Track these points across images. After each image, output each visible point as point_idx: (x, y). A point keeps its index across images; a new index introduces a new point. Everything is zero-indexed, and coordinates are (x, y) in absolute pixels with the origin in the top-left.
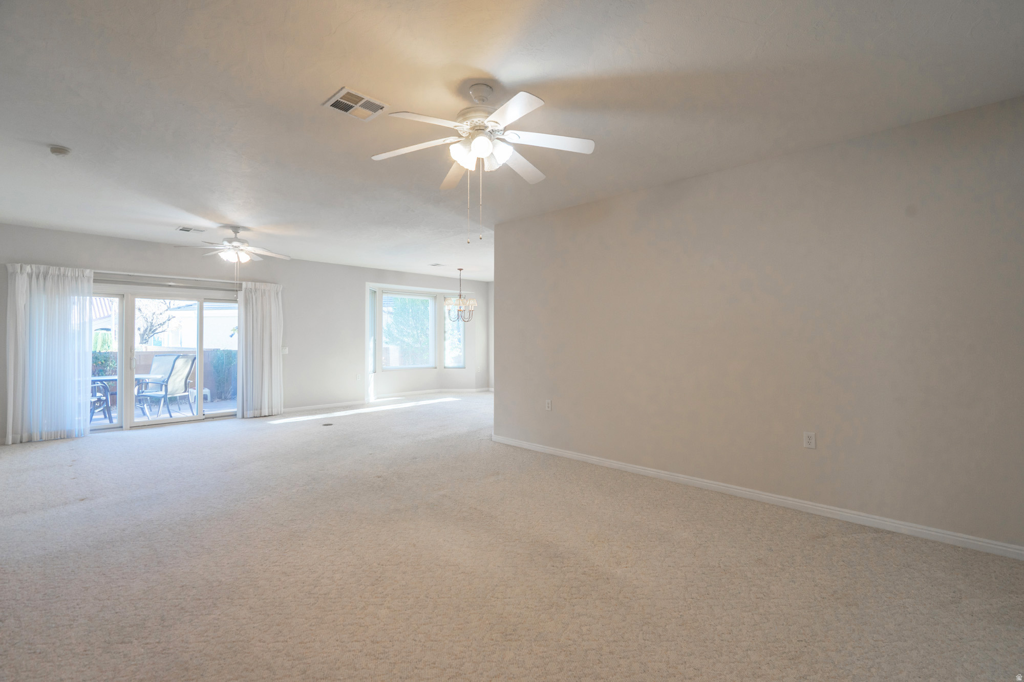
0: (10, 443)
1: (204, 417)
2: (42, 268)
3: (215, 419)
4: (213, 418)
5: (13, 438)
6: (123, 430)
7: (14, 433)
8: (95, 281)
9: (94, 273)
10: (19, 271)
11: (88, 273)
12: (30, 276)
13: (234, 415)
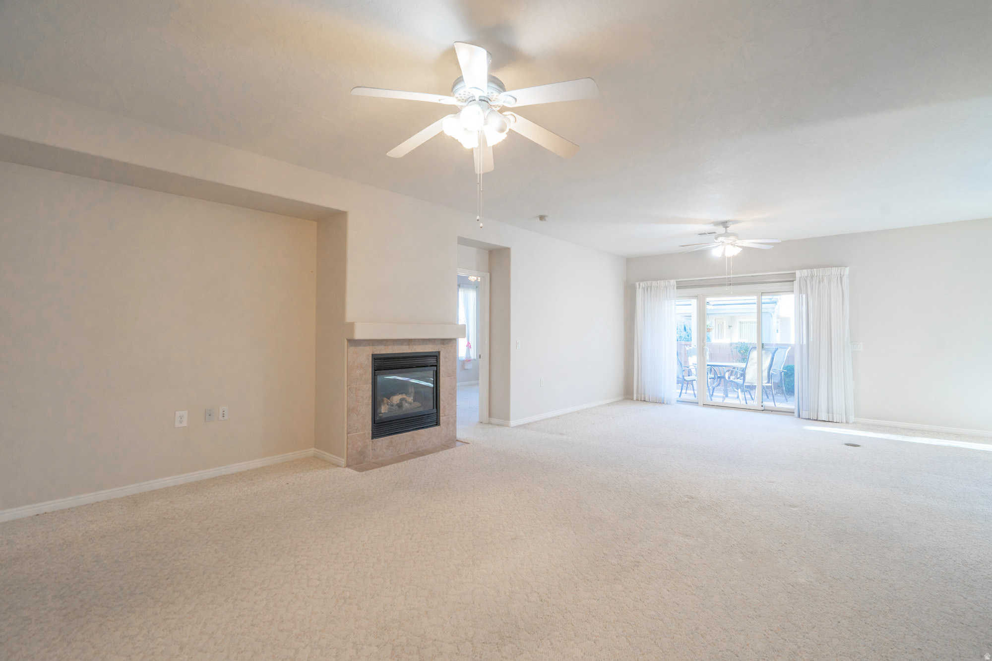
0: (635, 399)
1: (763, 408)
2: (649, 282)
3: (773, 412)
4: (772, 411)
5: (637, 398)
6: (698, 406)
7: (637, 393)
8: (678, 288)
9: (676, 282)
10: (638, 287)
11: (673, 282)
12: (644, 289)
13: (790, 412)
